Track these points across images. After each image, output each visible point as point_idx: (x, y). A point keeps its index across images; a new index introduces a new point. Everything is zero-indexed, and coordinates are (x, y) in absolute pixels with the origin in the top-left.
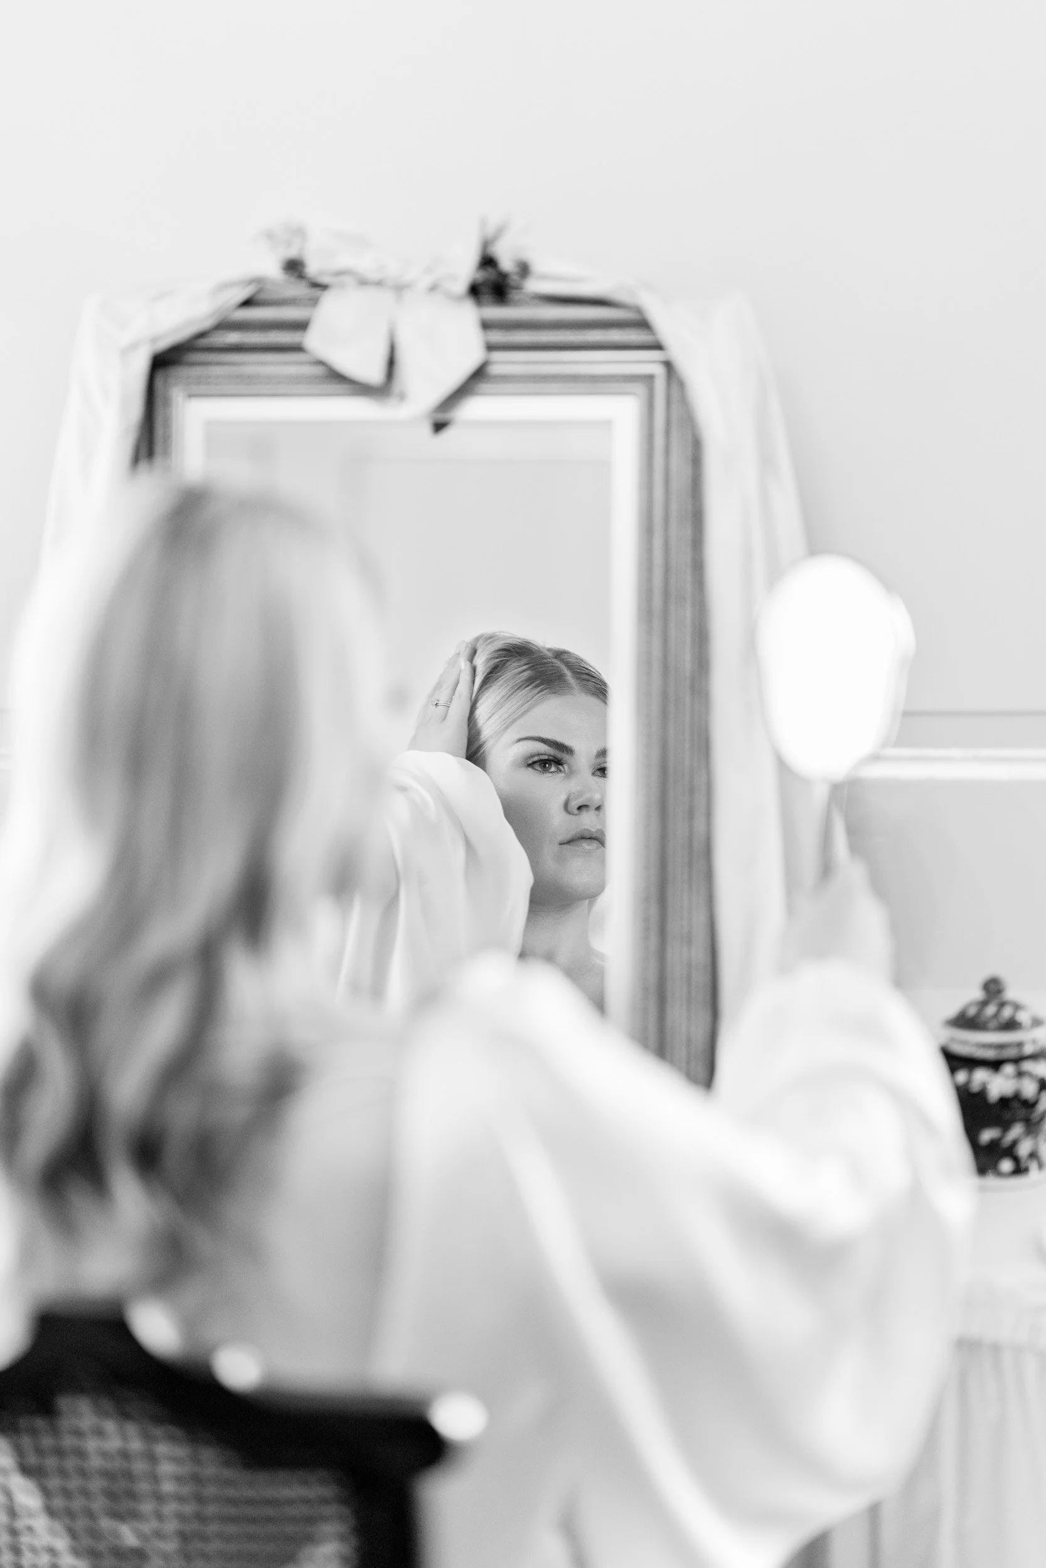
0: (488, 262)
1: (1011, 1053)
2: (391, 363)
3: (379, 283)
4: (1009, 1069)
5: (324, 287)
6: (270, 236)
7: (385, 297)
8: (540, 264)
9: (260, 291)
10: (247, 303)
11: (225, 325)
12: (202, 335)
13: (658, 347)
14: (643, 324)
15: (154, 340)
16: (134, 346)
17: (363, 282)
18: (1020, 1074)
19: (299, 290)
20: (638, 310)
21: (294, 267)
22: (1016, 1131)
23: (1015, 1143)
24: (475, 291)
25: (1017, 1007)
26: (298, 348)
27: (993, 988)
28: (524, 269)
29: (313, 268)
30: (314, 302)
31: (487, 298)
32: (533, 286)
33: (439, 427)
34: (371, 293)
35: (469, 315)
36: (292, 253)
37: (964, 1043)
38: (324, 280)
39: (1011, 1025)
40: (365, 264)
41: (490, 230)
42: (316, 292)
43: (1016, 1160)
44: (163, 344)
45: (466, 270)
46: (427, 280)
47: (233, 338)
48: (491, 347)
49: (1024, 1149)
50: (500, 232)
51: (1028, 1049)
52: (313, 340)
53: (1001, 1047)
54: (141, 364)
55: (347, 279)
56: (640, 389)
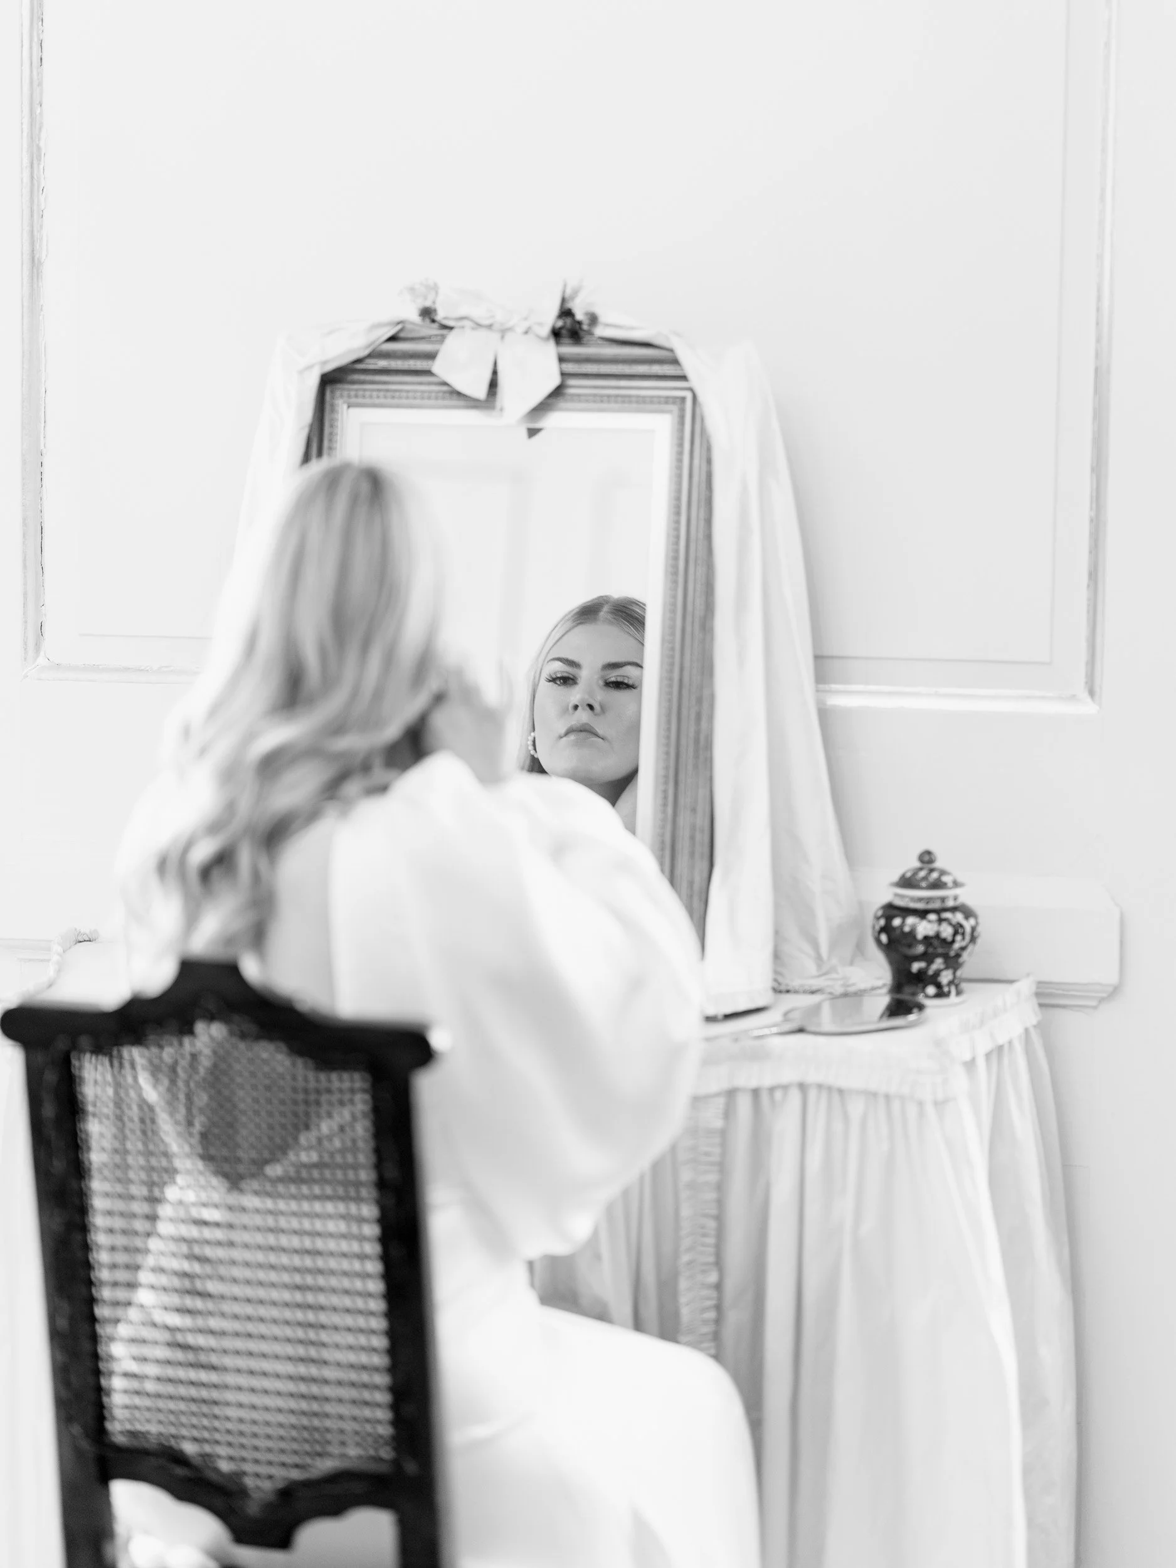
0: (566, 313)
1: (937, 905)
2: (493, 385)
3: (490, 327)
4: (932, 917)
5: (451, 328)
6: (412, 290)
7: (495, 336)
8: (604, 317)
9: (401, 330)
10: (393, 339)
11: (375, 354)
12: (359, 361)
13: (684, 378)
14: (675, 362)
15: (324, 363)
16: (309, 367)
17: (478, 325)
18: (940, 921)
19: (433, 330)
20: (671, 350)
21: (427, 313)
22: (938, 963)
23: (937, 973)
24: (556, 334)
25: (943, 873)
26: (428, 373)
27: (927, 858)
28: (593, 319)
29: (440, 316)
30: (443, 338)
31: (566, 340)
32: (599, 331)
33: (532, 432)
34: (483, 334)
35: (550, 351)
36: (428, 304)
37: (902, 897)
38: (450, 323)
39: (938, 885)
40: (478, 313)
41: (568, 292)
42: (444, 332)
43: (939, 986)
44: (329, 367)
45: (549, 318)
46: (524, 325)
47: (382, 363)
48: (563, 375)
49: (945, 978)
50: (576, 292)
51: (950, 903)
52: (437, 367)
53: (929, 900)
54: (313, 381)
55: (466, 323)
56: (675, 408)
